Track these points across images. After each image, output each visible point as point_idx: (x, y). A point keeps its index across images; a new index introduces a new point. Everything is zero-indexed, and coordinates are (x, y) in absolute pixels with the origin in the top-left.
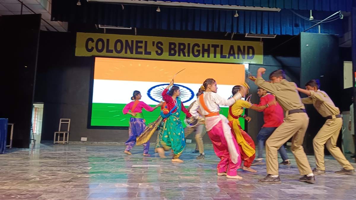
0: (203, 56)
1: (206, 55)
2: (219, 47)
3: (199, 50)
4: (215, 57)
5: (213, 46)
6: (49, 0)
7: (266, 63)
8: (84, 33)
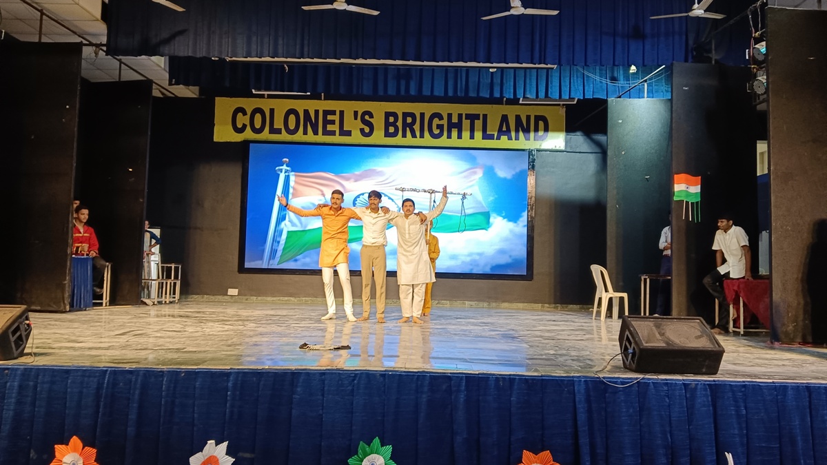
1: (455, 133)
2: (479, 119)
3: (443, 126)
4: (472, 137)
5: (468, 117)
7: (571, 147)
8: (229, 98)
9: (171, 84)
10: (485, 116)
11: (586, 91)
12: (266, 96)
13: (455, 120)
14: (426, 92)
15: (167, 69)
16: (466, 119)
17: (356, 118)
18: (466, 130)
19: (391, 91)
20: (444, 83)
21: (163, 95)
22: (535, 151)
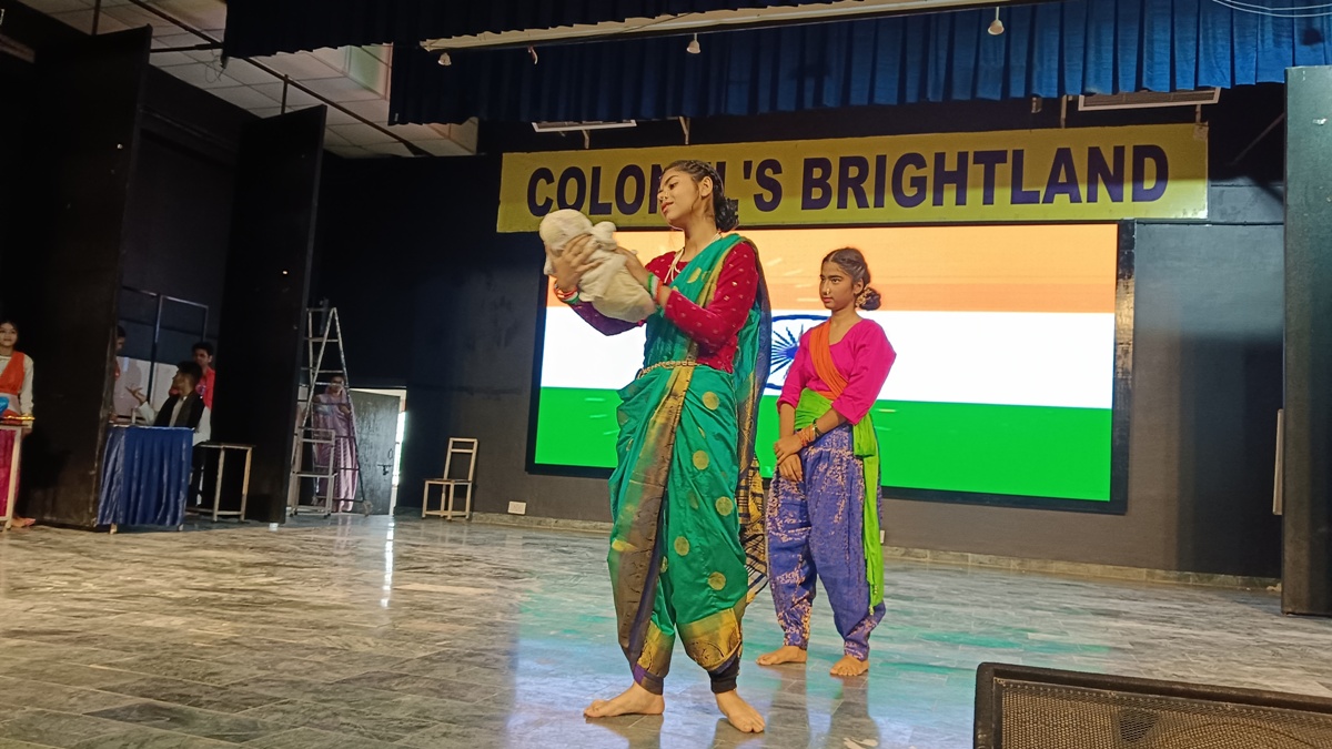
0: (938, 201)
1: (950, 194)
2: (1005, 161)
3: (924, 179)
4: (988, 200)
5: (980, 157)
6: (384, 59)
7: (1223, 213)
8: (525, 154)
9: (391, 122)
10: (1018, 155)
11: (1237, 67)
12: (587, 144)
13: (951, 165)
14: (858, 98)
15: (389, 97)
16: (976, 161)
17: (747, 176)
18: (975, 186)
19: (786, 104)
20: (897, 76)
21: (414, 153)
22: (1133, 224)
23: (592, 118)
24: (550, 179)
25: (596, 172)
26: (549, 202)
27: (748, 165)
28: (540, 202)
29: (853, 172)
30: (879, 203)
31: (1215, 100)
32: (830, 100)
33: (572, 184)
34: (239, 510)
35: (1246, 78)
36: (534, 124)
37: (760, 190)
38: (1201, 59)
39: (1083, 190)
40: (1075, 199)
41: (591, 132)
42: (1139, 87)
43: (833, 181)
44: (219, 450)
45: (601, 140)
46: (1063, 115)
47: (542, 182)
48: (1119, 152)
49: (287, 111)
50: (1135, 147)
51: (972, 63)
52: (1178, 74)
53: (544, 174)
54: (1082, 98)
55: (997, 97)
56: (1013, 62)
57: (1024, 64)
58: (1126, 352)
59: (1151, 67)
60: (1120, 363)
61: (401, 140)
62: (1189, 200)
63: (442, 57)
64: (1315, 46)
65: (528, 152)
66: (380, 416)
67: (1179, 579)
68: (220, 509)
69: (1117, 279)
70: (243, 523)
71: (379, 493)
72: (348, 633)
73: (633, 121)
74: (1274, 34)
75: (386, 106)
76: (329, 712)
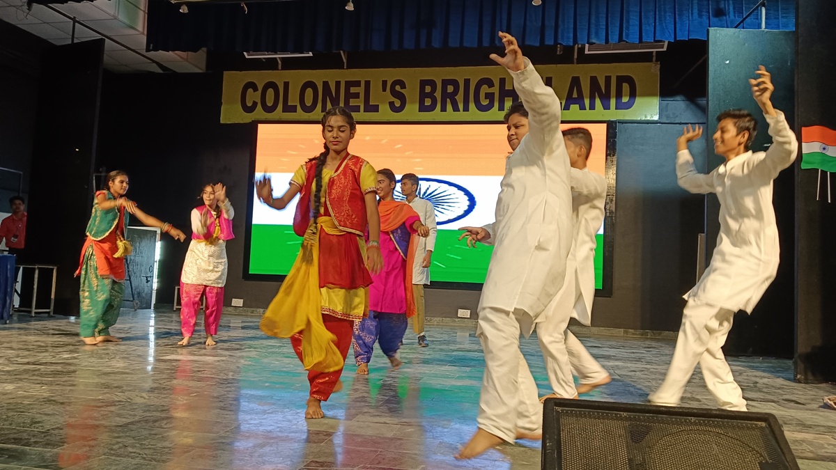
0: (501, 107)
1: (508, 104)
3: (493, 94)
6: (142, 8)
7: (668, 117)
8: (238, 72)
9: (148, 50)
11: (678, 29)
12: (280, 67)
13: (509, 86)
14: (453, 43)
15: (146, 33)
17: (384, 90)
19: (409, 44)
20: (477, 30)
21: (163, 70)
22: (616, 123)
23: (284, 50)
24: (255, 89)
25: (286, 85)
26: (255, 104)
27: (384, 83)
28: (249, 104)
29: (450, 89)
30: (466, 109)
31: (665, 49)
32: (436, 44)
33: (270, 92)
34: (49, 308)
35: (683, 36)
36: (245, 53)
37: (393, 99)
38: (657, 24)
39: (587, 102)
40: (582, 108)
41: (282, 59)
42: (621, 39)
43: (438, 94)
44: (34, 269)
45: (289, 64)
46: (576, 56)
47: (250, 90)
48: (608, 79)
49: (76, 41)
50: (617, 76)
51: (522, 23)
52: (643, 31)
53: (252, 85)
54: (587, 46)
55: (538, 44)
56: (547, 23)
57: (554, 25)
58: (612, 200)
59: (628, 28)
60: (608, 207)
61: (154, 62)
62: (648, 109)
63: (182, 7)
64: (721, 18)
65: (241, 71)
66: (143, 244)
67: (642, 335)
68: (36, 308)
69: (607, 156)
70: (52, 317)
71: (144, 295)
72: (130, 391)
73: (311, 53)
74: (698, 10)
75: (144, 39)
76: (121, 445)
